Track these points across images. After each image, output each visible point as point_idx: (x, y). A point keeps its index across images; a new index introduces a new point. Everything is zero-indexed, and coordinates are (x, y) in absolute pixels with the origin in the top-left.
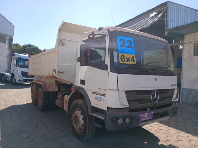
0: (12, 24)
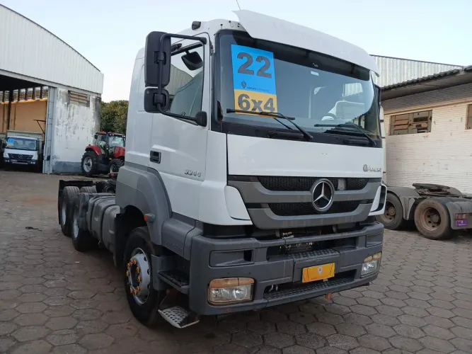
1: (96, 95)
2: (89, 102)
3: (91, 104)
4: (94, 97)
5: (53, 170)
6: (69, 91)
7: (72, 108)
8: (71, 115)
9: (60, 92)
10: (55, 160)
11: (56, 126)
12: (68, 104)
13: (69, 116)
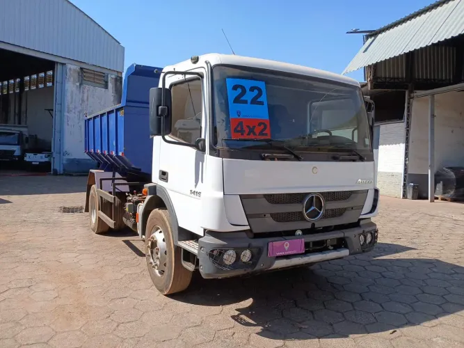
0: (119, 43)
1: (116, 73)
2: (107, 82)
3: (110, 85)
4: (113, 76)
5: (64, 170)
6: (81, 69)
7: (86, 91)
8: (85, 98)
9: (70, 69)
10: (67, 157)
11: (66, 114)
12: (80, 85)
13: (83, 101)
